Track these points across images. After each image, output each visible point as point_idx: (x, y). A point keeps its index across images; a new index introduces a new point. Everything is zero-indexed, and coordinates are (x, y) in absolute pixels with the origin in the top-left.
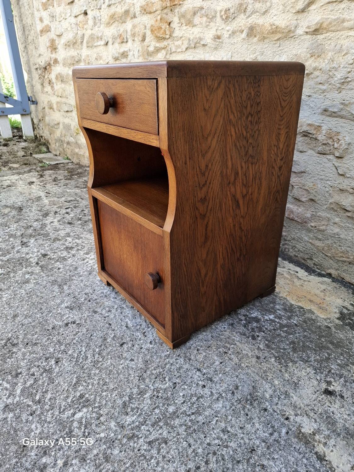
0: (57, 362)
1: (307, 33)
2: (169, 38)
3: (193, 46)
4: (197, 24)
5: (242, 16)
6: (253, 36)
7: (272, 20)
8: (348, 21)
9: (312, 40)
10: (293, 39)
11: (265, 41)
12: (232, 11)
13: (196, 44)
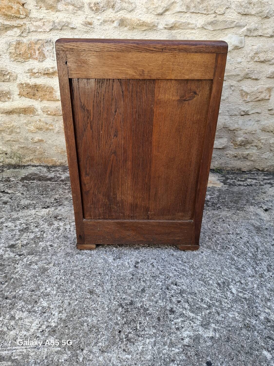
0: (176, 285)
1: (165, 28)
2: (25, 18)
3: (60, 28)
4: (62, 10)
5: (111, 10)
6: (124, 26)
7: (138, 17)
8: (191, 24)
9: (169, 33)
10: (155, 31)
11: (134, 30)
12: (102, 5)
13: (62, 27)
